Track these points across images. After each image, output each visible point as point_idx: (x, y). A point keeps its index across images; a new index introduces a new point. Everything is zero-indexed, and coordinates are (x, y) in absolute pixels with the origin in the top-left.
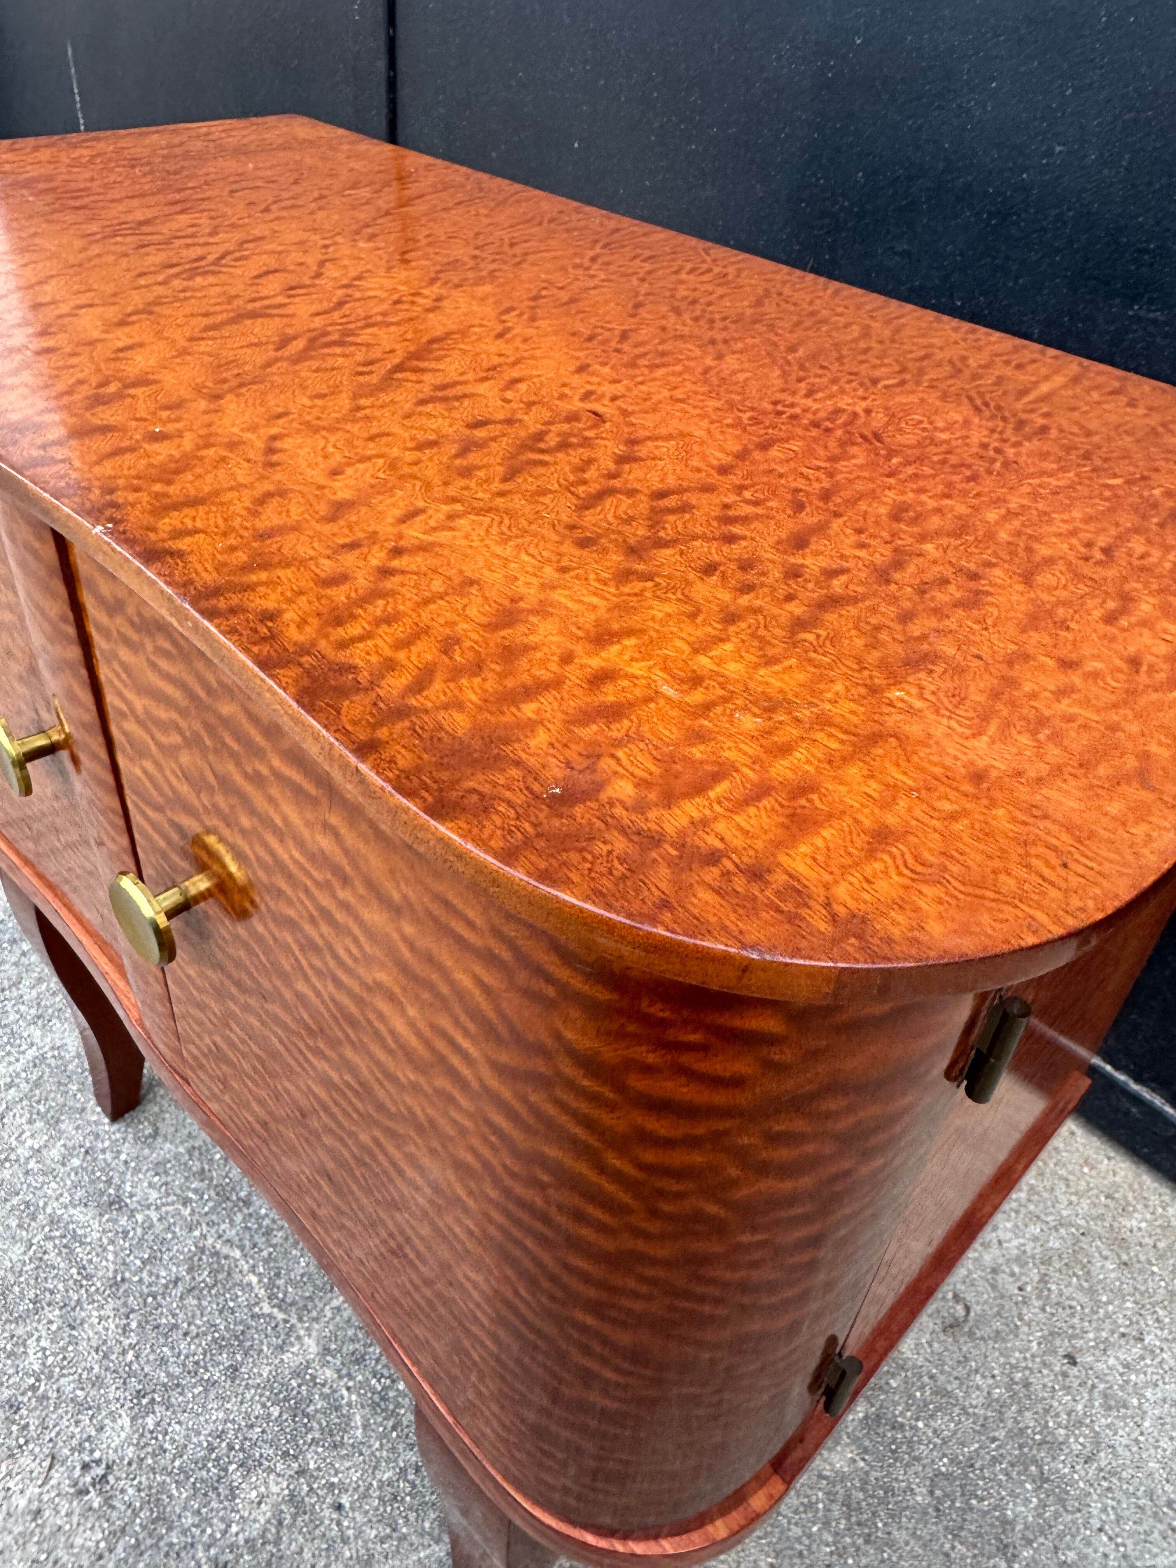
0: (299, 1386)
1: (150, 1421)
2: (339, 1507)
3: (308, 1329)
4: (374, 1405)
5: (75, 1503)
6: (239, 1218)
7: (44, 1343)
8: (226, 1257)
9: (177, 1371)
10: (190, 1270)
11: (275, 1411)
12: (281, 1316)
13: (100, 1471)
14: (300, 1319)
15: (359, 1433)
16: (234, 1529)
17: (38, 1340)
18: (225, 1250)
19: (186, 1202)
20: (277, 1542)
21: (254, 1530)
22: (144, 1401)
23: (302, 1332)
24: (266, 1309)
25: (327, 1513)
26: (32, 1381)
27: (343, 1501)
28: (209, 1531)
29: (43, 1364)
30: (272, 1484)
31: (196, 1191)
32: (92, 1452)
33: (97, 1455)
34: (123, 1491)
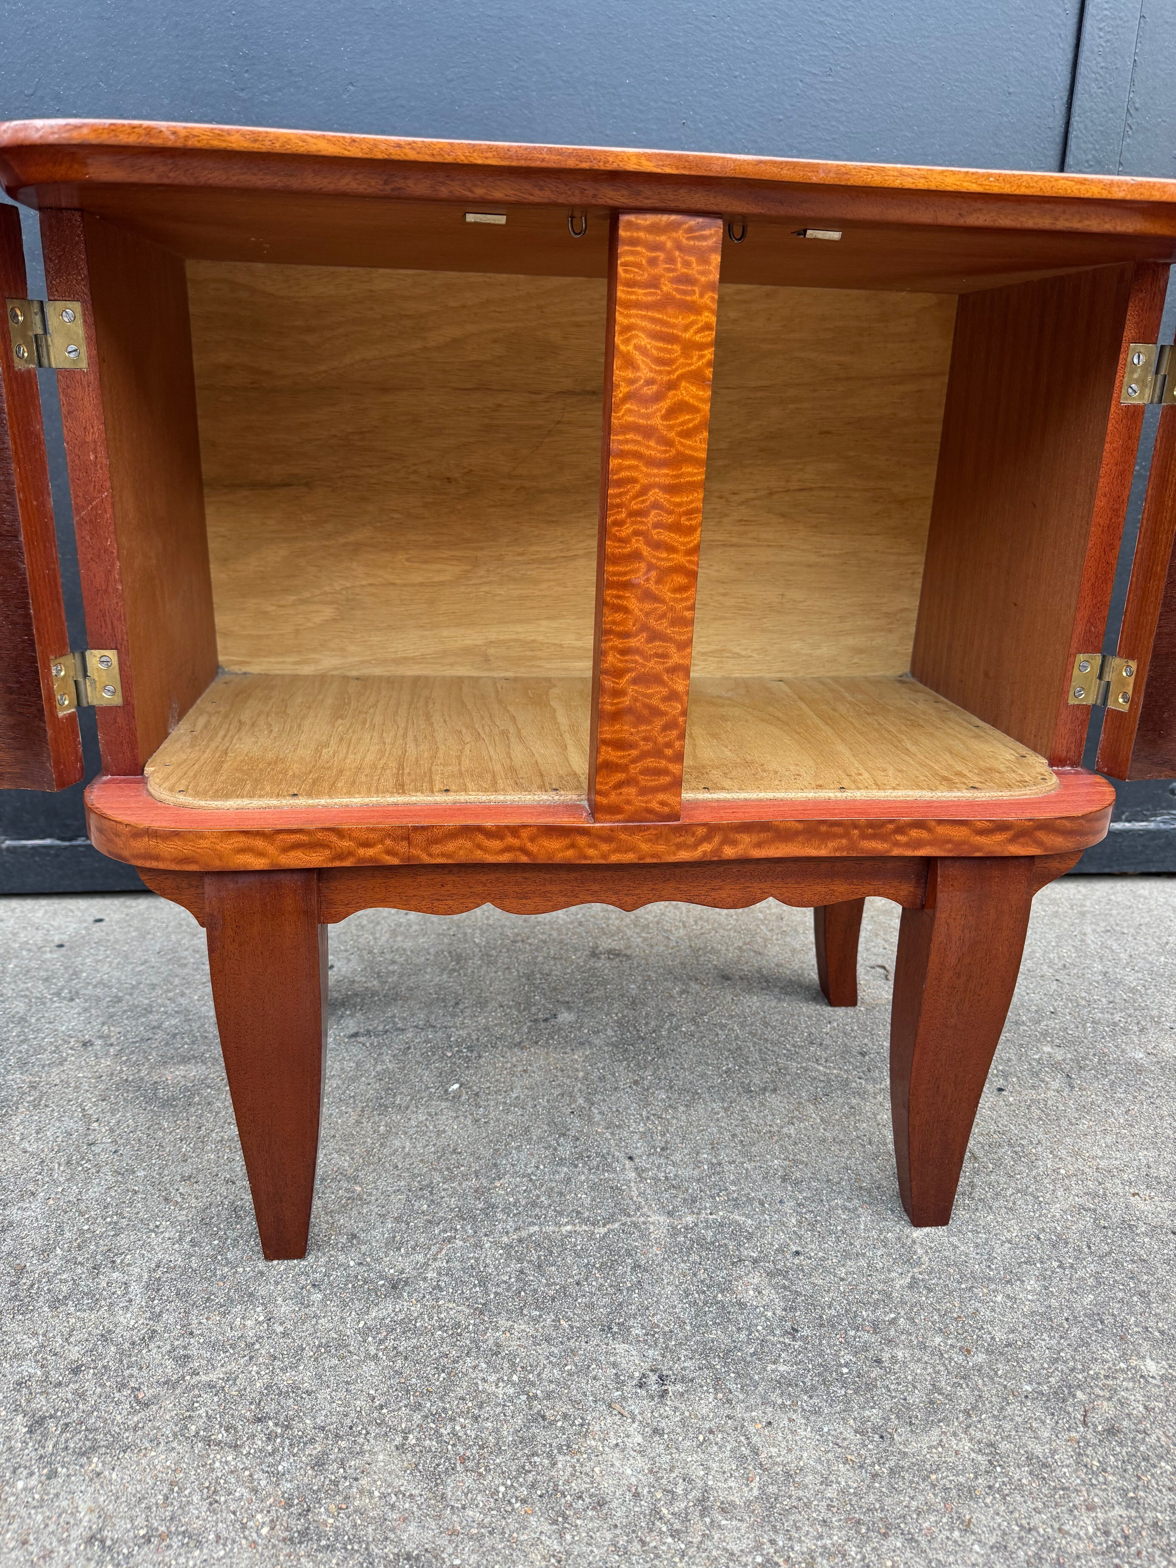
0: (685, 1237)
1: (637, 1331)
2: (797, 1253)
3: (642, 1215)
4: (736, 1206)
5: (669, 1403)
6: (500, 1216)
7: (493, 1378)
8: (531, 1236)
9: (606, 1300)
10: (520, 1260)
11: (694, 1257)
12: (616, 1225)
13: (654, 1378)
14: (629, 1216)
15: (749, 1221)
16: (769, 1314)
17: (484, 1380)
18: (524, 1234)
19: (450, 1240)
20: (798, 1294)
21: (779, 1305)
22: (615, 1329)
23: (643, 1219)
24: (603, 1230)
25: (796, 1261)
26: (524, 1397)
27: (794, 1249)
28: (760, 1328)
29: (514, 1384)
30: (751, 1281)
31: (445, 1231)
32: (631, 1377)
33: (637, 1374)
34: (683, 1369)
